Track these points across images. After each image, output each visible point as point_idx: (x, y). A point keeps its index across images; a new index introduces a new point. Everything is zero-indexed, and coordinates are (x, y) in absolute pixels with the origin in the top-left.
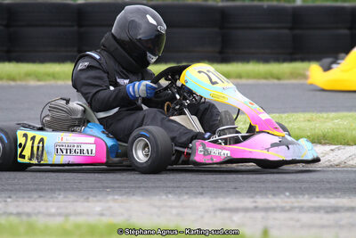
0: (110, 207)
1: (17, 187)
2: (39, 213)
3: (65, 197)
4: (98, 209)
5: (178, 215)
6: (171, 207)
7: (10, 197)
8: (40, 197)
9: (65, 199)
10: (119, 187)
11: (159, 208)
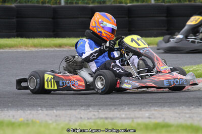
0: (153, 114)
1: (102, 103)
2: (117, 117)
3: (128, 109)
4: (147, 115)
5: (190, 117)
6: (185, 113)
7: (100, 109)
8: (115, 109)
9: (129, 110)
10: (155, 103)
11: (179, 114)
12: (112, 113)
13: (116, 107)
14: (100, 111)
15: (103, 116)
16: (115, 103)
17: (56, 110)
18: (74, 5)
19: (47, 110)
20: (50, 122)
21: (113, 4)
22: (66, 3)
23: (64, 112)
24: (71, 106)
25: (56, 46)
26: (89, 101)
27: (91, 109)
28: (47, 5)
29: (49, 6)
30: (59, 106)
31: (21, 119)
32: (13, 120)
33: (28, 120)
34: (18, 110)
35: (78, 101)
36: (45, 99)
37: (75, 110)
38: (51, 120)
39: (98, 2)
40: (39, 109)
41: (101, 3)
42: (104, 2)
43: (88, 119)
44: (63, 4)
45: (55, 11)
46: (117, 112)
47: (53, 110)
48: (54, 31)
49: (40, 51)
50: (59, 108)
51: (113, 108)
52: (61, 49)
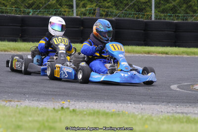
13: (191, 104)
14: (177, 107)
15: (180, 111)
16: (190, 101)
17: (142, 105)
18: (162, 20)
19: (135, 104)
20: (137, 114)
21: (194, 21)
22: (156, 18)
23: (148, 106)
24: (155, 102)
25: (145, 53)
26: (169, 98)
27: (170, 105)
28: (140, 19)
29: (142, 21)
30: (145, 101)
31: (113, 110)
32: (107, 111)
33: (119, 111)
34: (112, 103)
35: (160, 97)
36: (134, 95)
37: (158, 105)
38: (137, 112)
39: (181, 19)
41: (183, 20)
42: (186, 19)
43: (167, 113)
44: (153, 19)
45: (146, 24)
46: (192, 109)
47: (139, 104)
48: (144, 41)
49: (133, 56)
50: (144, 103)
51: (188, 105)
52: (149, 55)
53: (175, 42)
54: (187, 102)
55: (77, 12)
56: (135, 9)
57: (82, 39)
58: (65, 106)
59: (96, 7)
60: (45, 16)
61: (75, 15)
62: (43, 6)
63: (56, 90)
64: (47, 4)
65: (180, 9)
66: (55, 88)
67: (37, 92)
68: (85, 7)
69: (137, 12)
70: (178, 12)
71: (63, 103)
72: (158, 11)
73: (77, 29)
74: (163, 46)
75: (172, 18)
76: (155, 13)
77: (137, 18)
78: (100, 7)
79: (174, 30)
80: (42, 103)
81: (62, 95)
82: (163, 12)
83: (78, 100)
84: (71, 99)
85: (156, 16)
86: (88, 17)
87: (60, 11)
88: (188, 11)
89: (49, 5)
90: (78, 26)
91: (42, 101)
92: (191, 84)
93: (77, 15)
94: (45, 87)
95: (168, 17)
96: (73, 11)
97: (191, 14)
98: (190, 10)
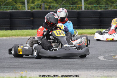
12: (111, 73)
13: (114, 70)
14: (104, 72)
16: (113, 67)
17: (79, 71)
18: (90, 10)
19: (73, 71)
21: (113, 10)
23: (83, 72)
24: (88, 69)
25: (79, 34)
26: (98, 66)
27: (99, 71)
28: (74, 10)
29: (75, 11)
30: (80, 69)
34: (57, 71)
35: (91, 66)
36: (72, 65)
37: (90, 71)
39: (104, 9)
40: (69, 70)
41: (105, 9)
42: (107, 8)
44: (83, 9)
45: (79, 13)
47: (77, 71)
48: (78, 26)
50: (80, 70)
51: (112, 70)
53: (100, 26)
54: (111, 68)
55: (28, 7)
56: (70, 3)
57: (32, 26)
58: (23, 75)
59: (41, 2)
60: (5, 11)
61: (26, 10)
62: (3, 4)
63: (16, 64)
64: (6, 2)
65: (102, 1)
66: (15, 63)
67: (2, 66)
68: (34, 3)
69: (71, 5)
70: (101, 3)
71: (22, 74)
72: (87, 4)
73: (28, 19)
74: (91, 28)
75: (97, 8)
76: (84, 5)
77: (72, 9)
78: (44, 2)
79: (99, 17)
80: (6, 74)
81: (21, 67)
82: (90, 4)
83: (32, 70)
84: (27, 70)
85: (85, 7)
86: (36, 10)
87: (16, 7)
88: (108, 2)
89: (7, 3)
90: (29, 17)
91: (6, 73)
92: (113, 55)
93: (28, 9)
94: (8, 62)
95: (94, 8)
96: (25, 6)
97: (110, 4)
98: (109, 2)
